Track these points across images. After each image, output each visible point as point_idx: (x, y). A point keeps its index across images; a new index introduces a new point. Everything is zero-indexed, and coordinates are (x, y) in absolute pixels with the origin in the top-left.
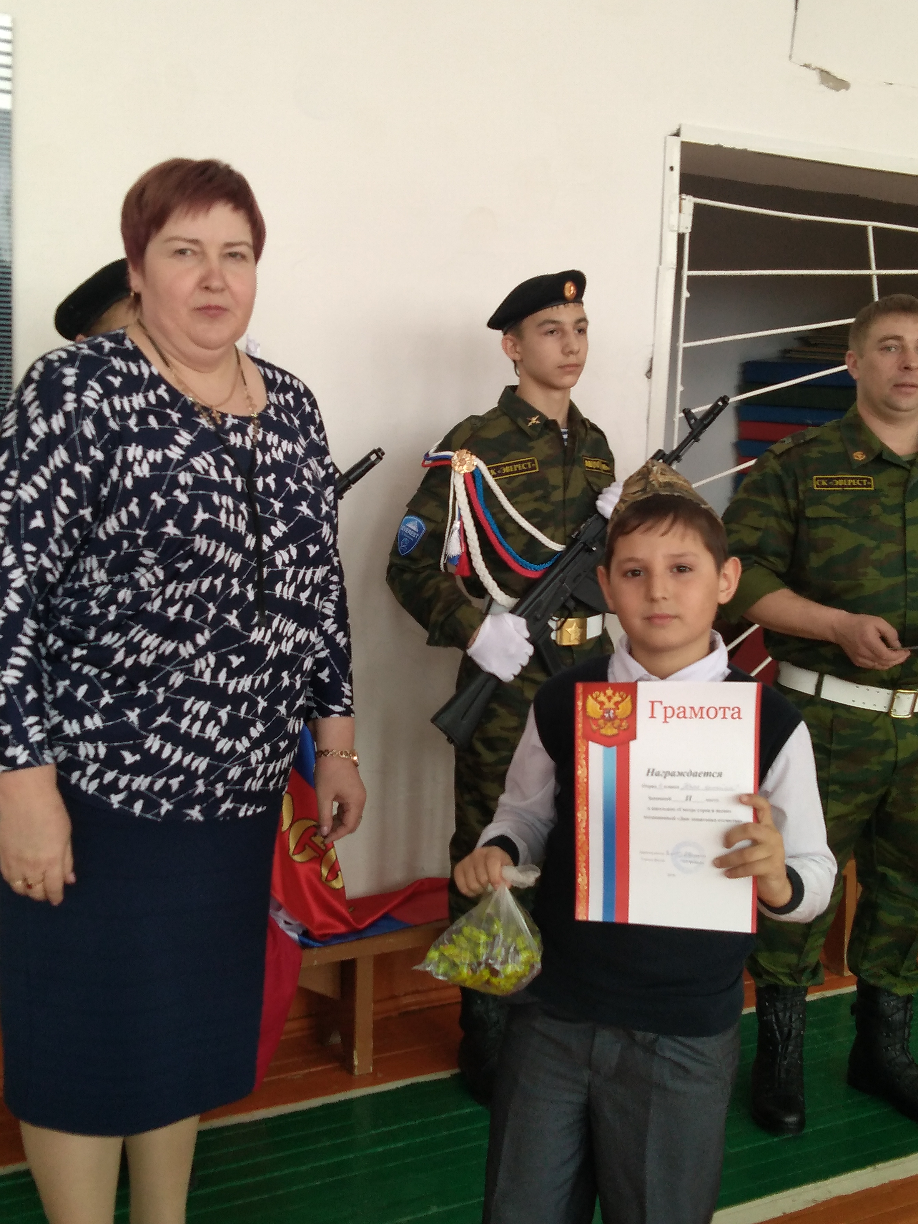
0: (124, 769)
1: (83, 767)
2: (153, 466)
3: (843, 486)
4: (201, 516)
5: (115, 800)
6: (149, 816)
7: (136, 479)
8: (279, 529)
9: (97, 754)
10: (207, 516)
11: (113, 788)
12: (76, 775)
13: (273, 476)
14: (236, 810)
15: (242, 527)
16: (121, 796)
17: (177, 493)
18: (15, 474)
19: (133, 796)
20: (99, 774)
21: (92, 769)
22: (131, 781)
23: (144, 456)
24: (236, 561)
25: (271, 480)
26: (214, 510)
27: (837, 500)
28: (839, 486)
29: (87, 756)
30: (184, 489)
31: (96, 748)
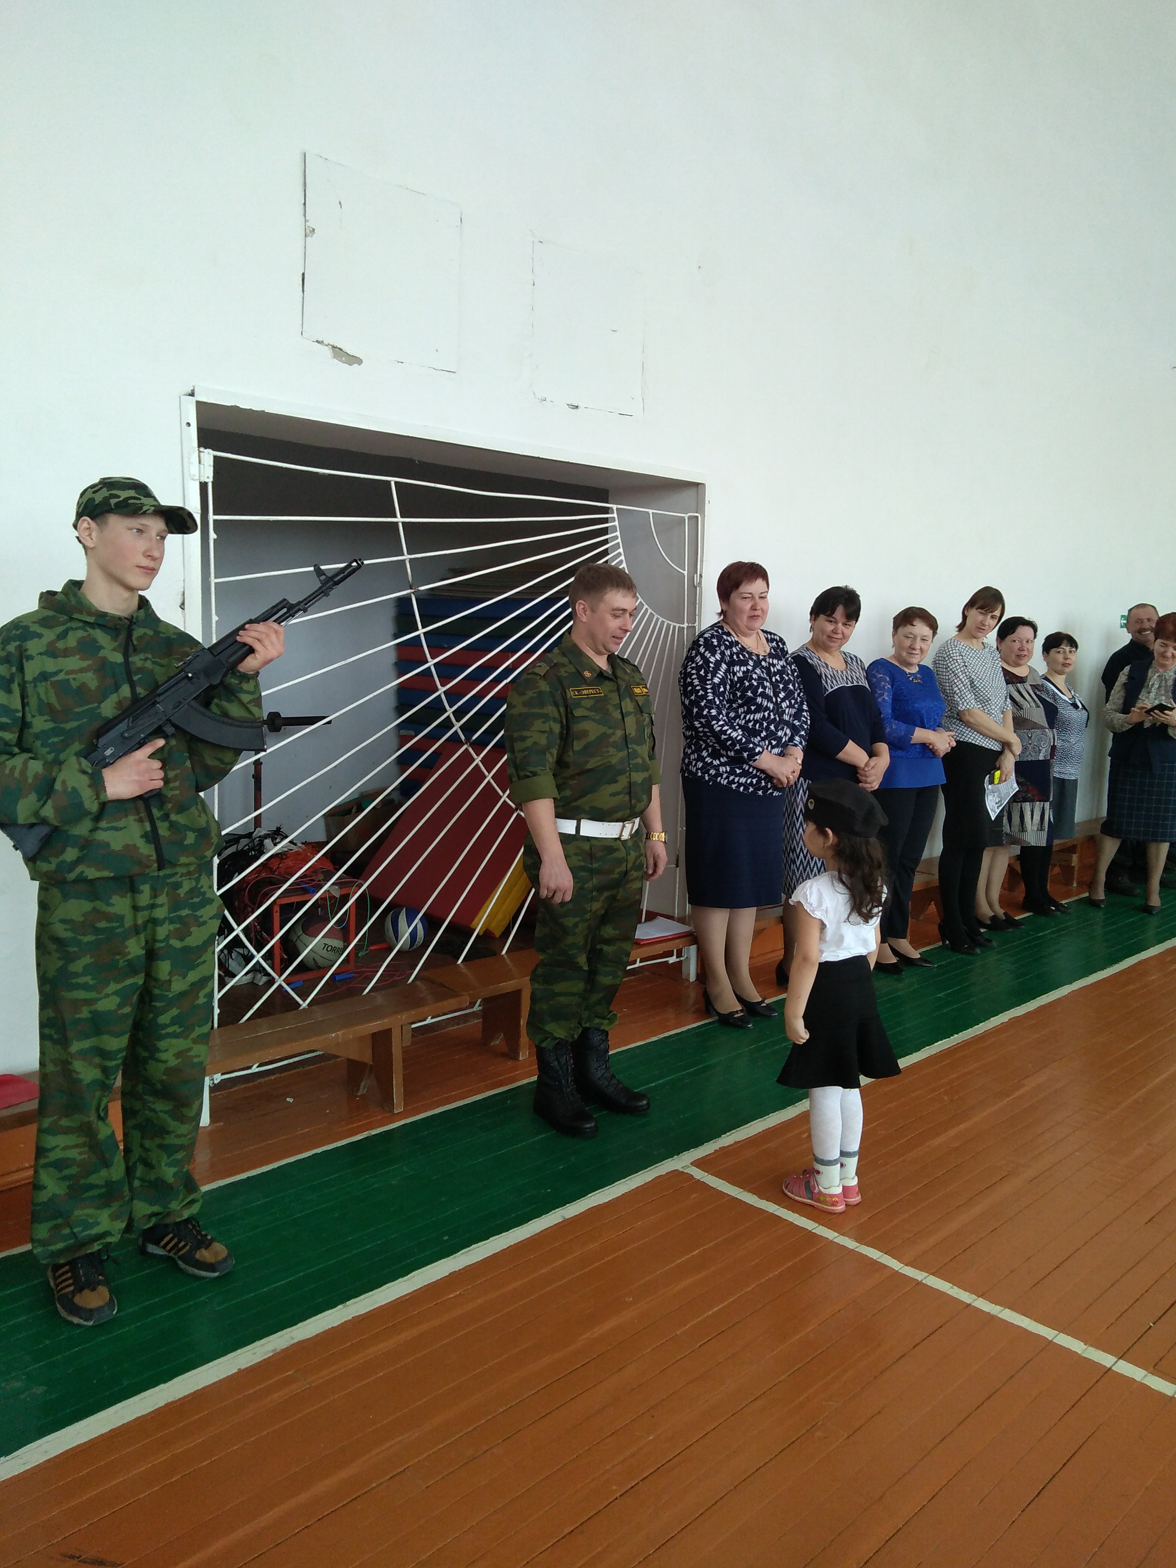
0: (737, 775)
1: (721, 775)
2: (744, 672)
4: (760, 690)
5: (734, 786)
6: (745, 792)
7: (738, 677)
8: (782, 695)
9: (726, 770)
10: (762, 690)
11: (733, 782)
12: (719, 779)
13: (778, 676)
15: (772, 695)
16: (736, 785)
17: (753, 681)
18: (710, 675)
19: (740, 785)
20: (727, 778)
21: (725, 776)
22: (739, 779)
23: (740, 669)
24: (771, 706)
26: (764, 688)
27: (587, 704)
28: (585, 695)
29: (723, 771)
30: (755, 680)
31: (726, 768)
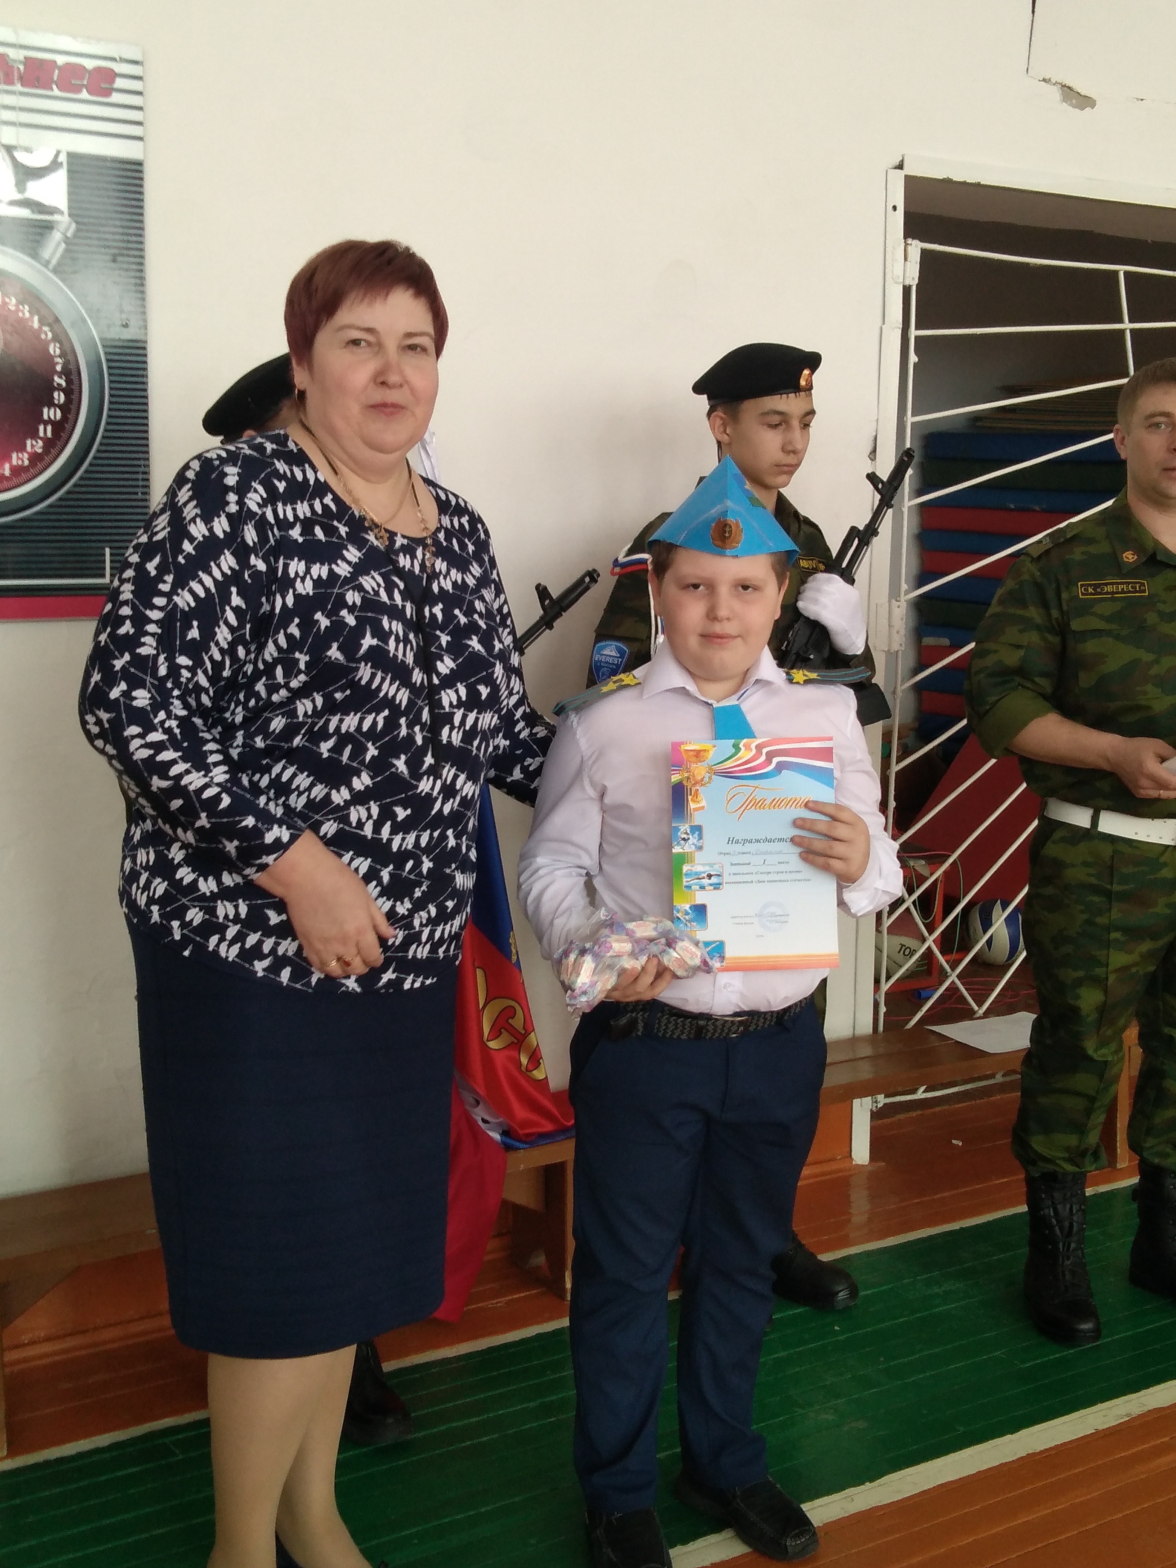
0: (268, 931)
1: (221, 929)
2: (318, 583)
3: (1113, 593)
4: (368, 641)
5: (260, 967)
6: (298, 986)
7: (297, 596)
8: (445, 666)
9: (237, 914)
10: (375, 642)
11: (256, 952)
12: (214, 940)
13: (440, 606)
14: (400, 981)
15: (410, 659)
16: (266, 963)
17: (344, 613)
18: (169, 578)
20: (240, 937)
21: (232, 931)
22: (277, 944)
23: (308, 571)
24: (403, 697)
25: (438, 610)
26: (383, 635)
27: (1107, 609)
28: (1107, 593)
29: (226, 916)
30: (352, 609)
31: (236, 907)
